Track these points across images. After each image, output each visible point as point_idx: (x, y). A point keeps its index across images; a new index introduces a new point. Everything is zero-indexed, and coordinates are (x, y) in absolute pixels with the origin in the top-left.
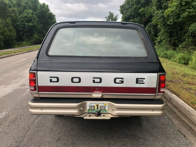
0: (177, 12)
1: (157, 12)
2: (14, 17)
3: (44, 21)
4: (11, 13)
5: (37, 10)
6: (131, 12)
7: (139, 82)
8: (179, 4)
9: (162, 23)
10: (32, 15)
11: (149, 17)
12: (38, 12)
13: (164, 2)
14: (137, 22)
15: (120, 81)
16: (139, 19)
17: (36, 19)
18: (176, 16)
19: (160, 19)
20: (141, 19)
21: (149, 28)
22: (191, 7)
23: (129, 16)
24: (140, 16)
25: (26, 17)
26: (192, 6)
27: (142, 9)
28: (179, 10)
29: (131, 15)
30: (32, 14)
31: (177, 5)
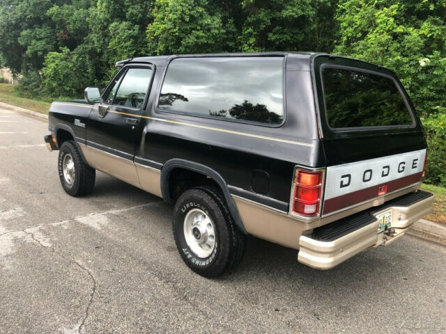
0: (174, 33)
1: (116, 26)
6: (25, 12)
8: (179, 18)
9: (130, 51)
11: (76, 30)
13: (128, 6)
14: (44, 38)
16: (48, 32)
18: (172, 40)
19: (125, 42)
20: (53, 32)
21: (79, 57)
22: (199, 28)
23: (17, 20)
24: (48, 26)
26: (201, 25)
27: (55, 9)
28: (179, 29)
29: (22, 19)
31: (175, 19)
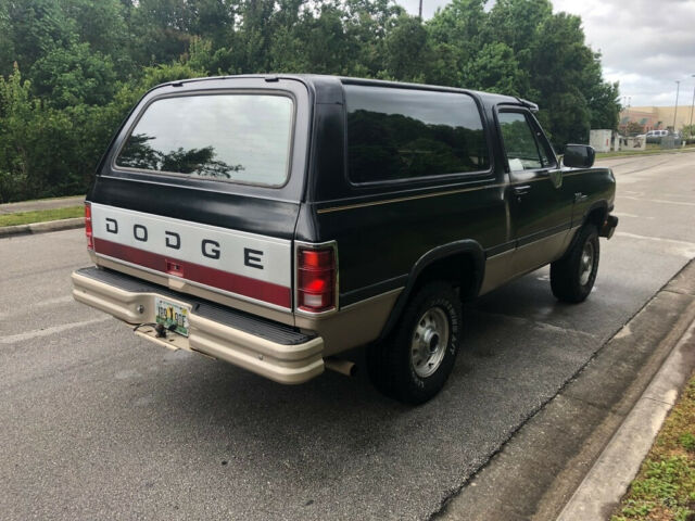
2: (443, 72)
3: (549, 78)
4: (437, 60)
5: (531, 40)
7: (251, 261)
10: (502, 62)
12: (532, 49)
15: (213, 251)
17: (516, 72)
25: (484, 67)
30: (506, 56)
